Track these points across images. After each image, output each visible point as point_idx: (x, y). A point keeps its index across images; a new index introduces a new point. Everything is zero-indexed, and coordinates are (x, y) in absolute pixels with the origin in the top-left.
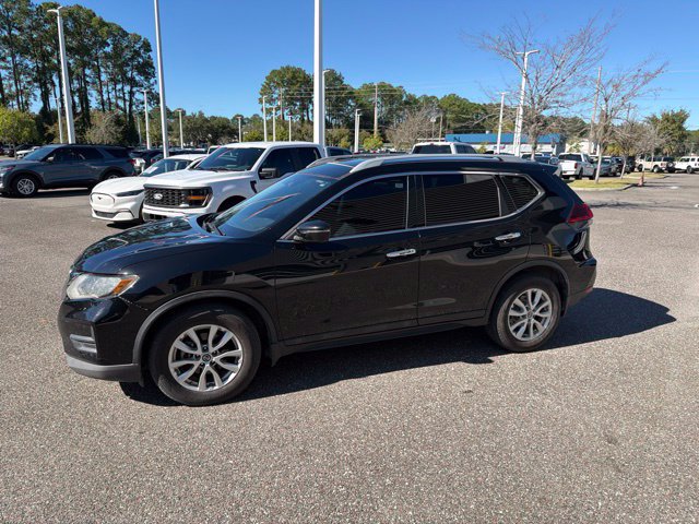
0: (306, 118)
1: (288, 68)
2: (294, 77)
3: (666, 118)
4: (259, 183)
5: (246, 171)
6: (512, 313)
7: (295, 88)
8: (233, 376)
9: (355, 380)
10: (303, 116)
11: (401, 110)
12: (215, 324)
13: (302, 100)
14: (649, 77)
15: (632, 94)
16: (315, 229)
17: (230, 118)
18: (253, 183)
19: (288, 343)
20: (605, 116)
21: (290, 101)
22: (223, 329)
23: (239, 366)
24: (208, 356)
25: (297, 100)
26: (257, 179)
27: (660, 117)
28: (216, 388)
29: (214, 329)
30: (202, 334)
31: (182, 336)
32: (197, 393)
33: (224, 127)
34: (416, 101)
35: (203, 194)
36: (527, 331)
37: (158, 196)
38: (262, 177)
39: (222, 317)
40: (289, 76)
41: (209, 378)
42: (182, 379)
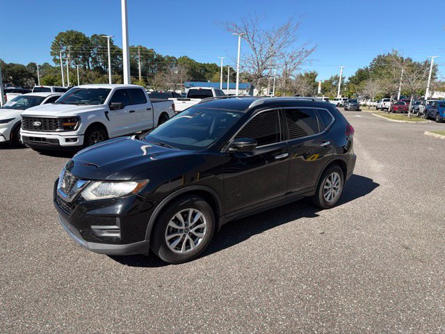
0: (87, 67)
1: (72, 32)
2: (76, 38)
3: (307, 75)
4: (111, 113)
5: (100, 105)
6: (326, 187)
7: (79, 46)
8: (200, 240)
9: (259, 235)
10: (85, 66)
11: (153, 64)
12: (193, 208)
13: (83, 54)
14: (308, 53)
15: (299, 63)
16: (242, 144)
17: (26, 65)
18: (106, 113)
19: (227, 216)
20: (286, 74)
21: (75, 55)
22: (196, 211)
23: (204, 233)
24: (187, 229)
25: (80, 54)
26: (109, 110)
27: (303, 75)
28: (192, 249)
29: (191, 211)
30: (185, 215)
31: (173, 218)
32: (181, 255)
33: (23, 72)
34: (163, 59)
35: (74, 122)
36: (330, 197)
37: (36, 124)
38: (112, 109)
39: (197, 202)
40: (73, 37)
41: (188, 244)
42: (172, 247)
